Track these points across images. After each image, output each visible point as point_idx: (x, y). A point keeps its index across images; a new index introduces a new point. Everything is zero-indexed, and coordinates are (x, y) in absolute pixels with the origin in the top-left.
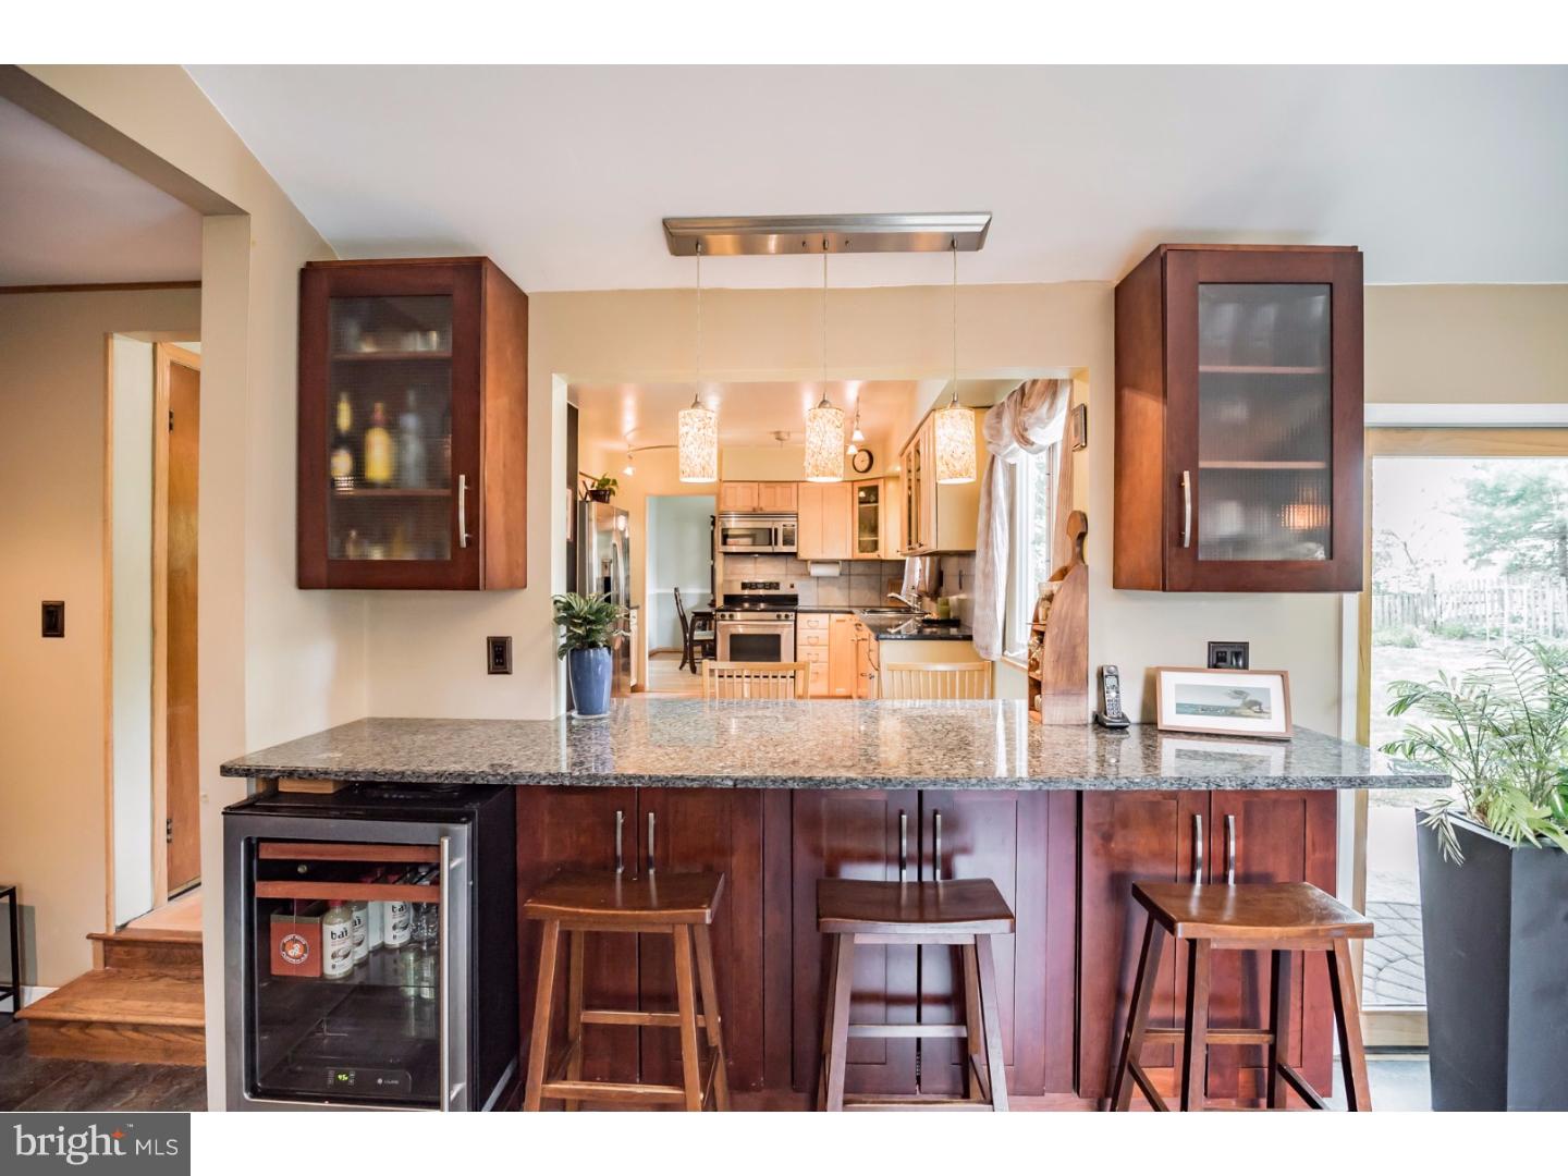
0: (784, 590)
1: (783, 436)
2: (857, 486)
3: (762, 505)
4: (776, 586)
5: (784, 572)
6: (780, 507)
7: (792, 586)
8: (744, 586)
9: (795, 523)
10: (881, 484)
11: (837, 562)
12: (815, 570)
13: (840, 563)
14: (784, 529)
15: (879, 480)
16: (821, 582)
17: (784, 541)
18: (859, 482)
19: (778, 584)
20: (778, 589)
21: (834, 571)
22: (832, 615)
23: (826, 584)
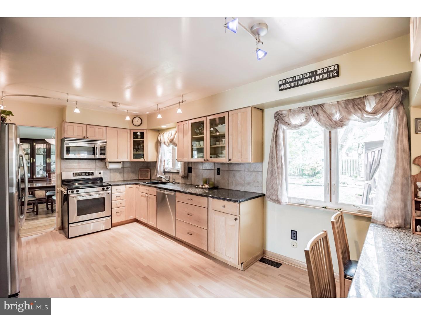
0: (96, 175)
1: (118, 105)
2: (132, 131)
3: (88, 136)
5: (94, 167)
6: (97, 137)
7: (100, 174)
8: (75, 174)
9: (105, 145)
11: (120, 162)
12: (111, 166)
13: (121, 162)
14: (100, 148)
15: (145, 130)
16: (112, 171)
17: (100, 153)
18: (134, 130)
19: (93, 173)
20: (93, 175)
21: (119, 166)
22: (127, 186)
23: (113, 172)
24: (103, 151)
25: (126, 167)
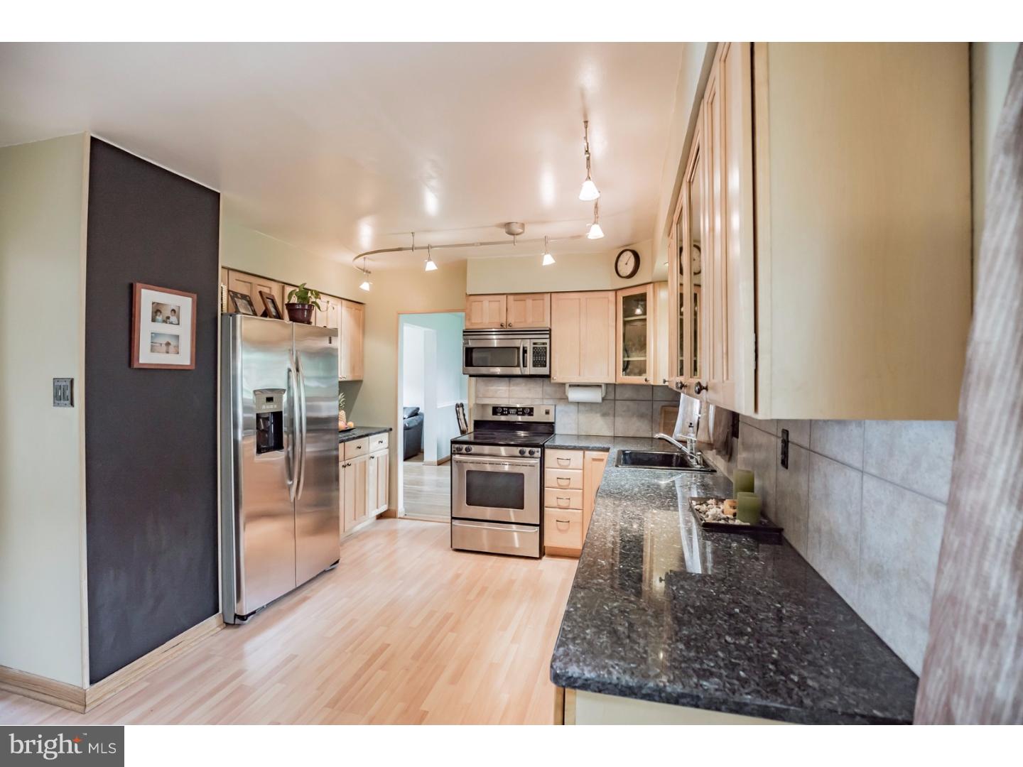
0: (538, 416)
1: (517, 229)
2: (621, 295)
3: (511, 320)
4: (530, 411)
5: (540, 396)
6: (531, 323)
7: (547, 413)
8: (495, 410)
9: (548, 341)
10: (649, 290)
11: (599, 386)
12: (574, 395)
13: (603, 387)
14: (534, 348)
15: (648, 286)
16: (582, 408)
17: (534, 362)
18: (624, 291)
19: (532, 409)
20: (532, 415)
21: (595, 396)
22: (587, 452)
23: (587, 411)
24: (541, 357)
25: (621, 398)
